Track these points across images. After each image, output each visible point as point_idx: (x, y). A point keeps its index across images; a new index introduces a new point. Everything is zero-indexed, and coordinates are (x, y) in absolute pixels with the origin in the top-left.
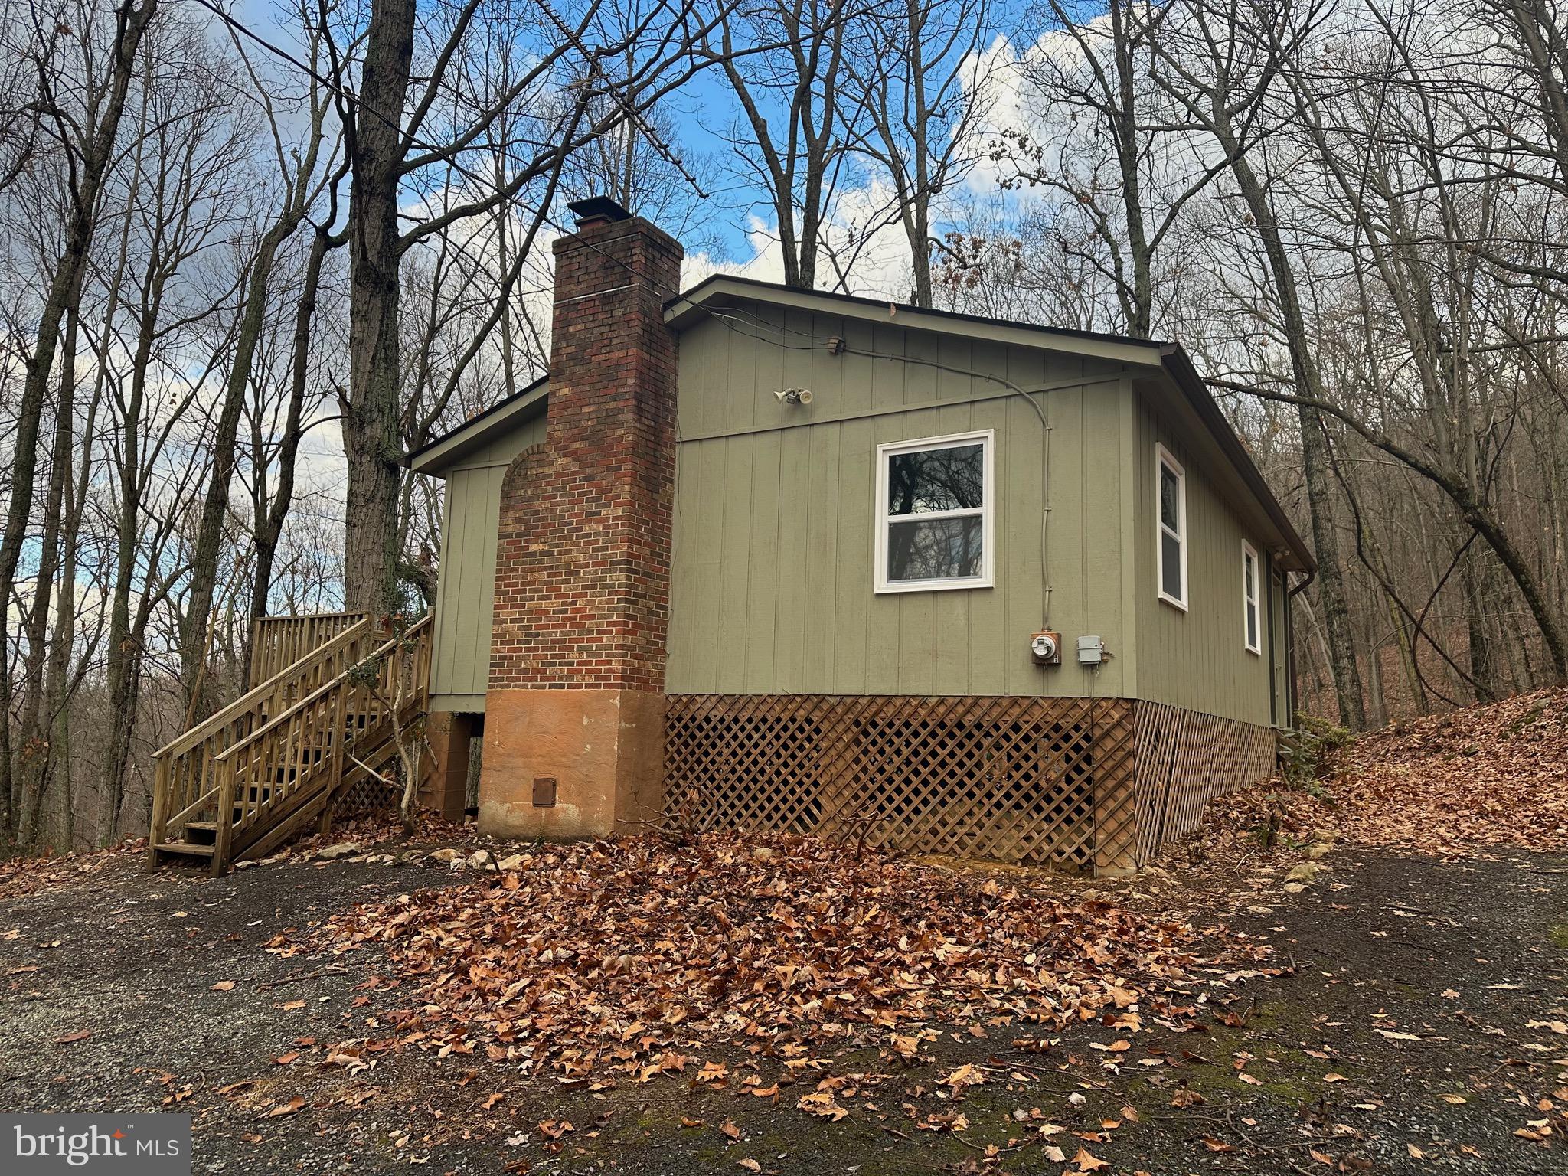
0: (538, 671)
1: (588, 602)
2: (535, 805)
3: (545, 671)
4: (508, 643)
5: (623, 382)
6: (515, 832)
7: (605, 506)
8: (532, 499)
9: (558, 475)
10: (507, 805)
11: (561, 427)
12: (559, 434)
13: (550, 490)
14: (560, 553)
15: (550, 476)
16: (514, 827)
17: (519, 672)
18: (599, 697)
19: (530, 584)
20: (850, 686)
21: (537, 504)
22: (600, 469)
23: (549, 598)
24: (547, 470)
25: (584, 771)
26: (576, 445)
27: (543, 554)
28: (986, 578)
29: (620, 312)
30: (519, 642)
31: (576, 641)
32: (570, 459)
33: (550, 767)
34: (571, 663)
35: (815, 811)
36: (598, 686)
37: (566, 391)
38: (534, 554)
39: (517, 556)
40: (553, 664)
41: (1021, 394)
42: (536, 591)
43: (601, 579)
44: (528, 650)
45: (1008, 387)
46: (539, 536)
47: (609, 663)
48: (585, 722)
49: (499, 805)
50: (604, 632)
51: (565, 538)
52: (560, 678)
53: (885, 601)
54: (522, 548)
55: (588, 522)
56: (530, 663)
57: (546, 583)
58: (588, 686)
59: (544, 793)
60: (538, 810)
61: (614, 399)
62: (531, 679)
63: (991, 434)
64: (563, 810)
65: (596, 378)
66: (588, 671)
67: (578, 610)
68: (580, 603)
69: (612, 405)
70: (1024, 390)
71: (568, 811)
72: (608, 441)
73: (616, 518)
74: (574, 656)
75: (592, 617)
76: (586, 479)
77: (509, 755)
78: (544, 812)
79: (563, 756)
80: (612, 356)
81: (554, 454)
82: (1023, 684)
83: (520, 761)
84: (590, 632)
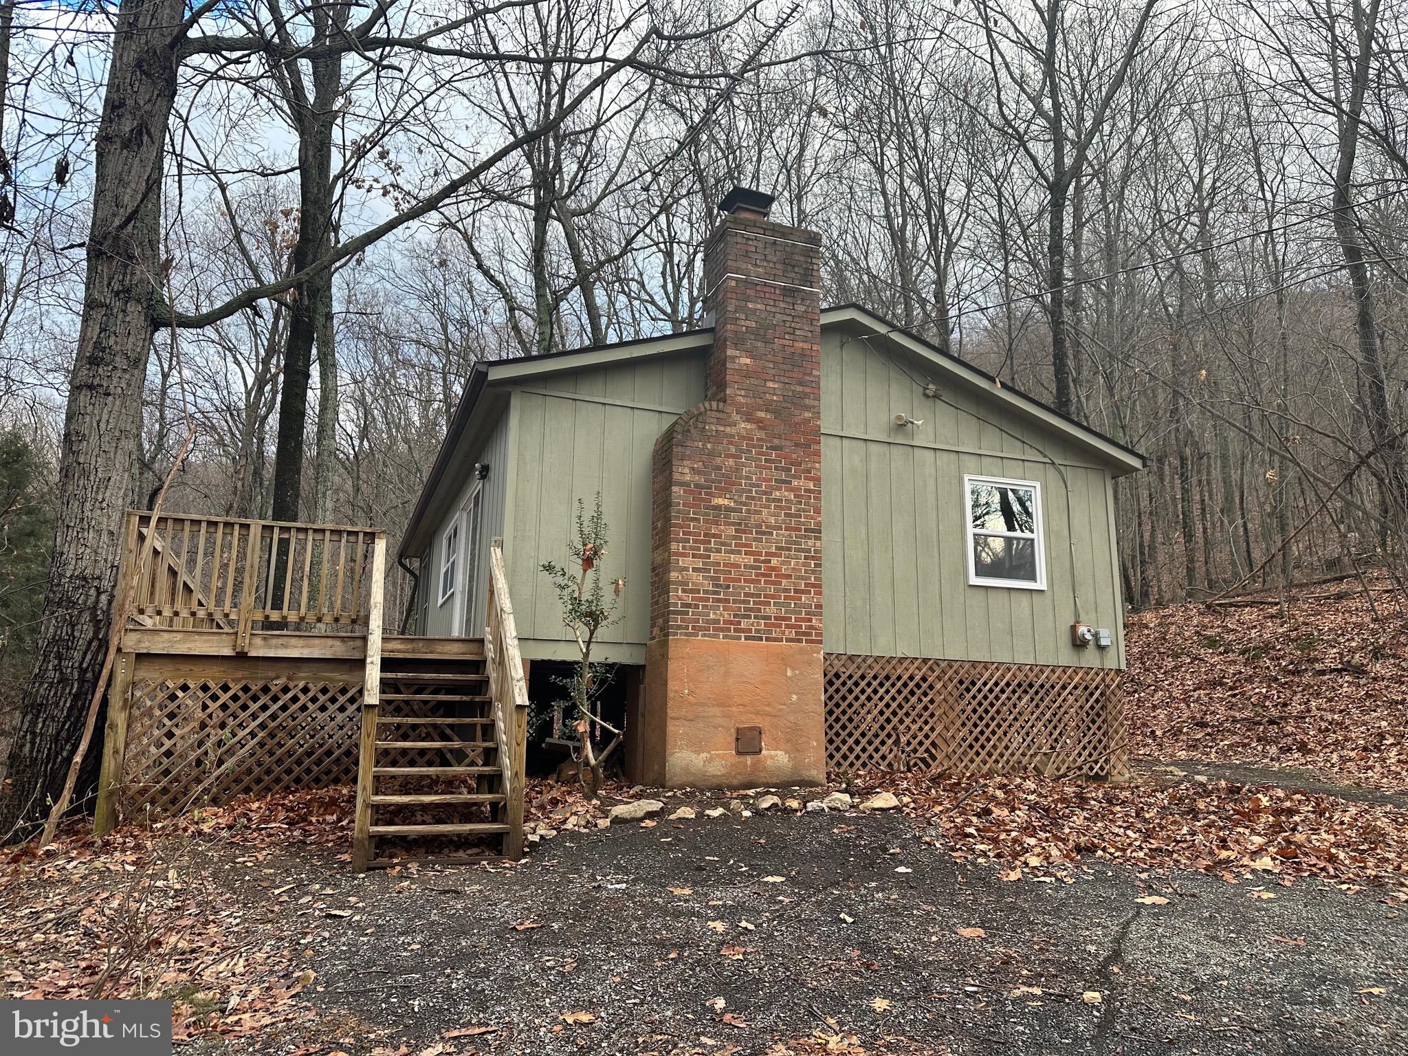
0: (731, 623)
1: (783, 563)
2: (739, 753)
3: (739, 623)
4: (691, 591)
5: (808, 371)
6: (715, 781)
7: (795, 477)
8: (712, 454)
9: (742, 438)
10: (704, 755)
11: (743, 393)
12: (742, 400)
13: (733, 449)
14: (748, 511)
15: (733, 436)
16: (714, 776)
17: (708, 621)
18: (801, 650)
19: (714, 536)
20: (955, 652)
21: (719, 460)
22: (788, 443)
23: (739, 553)
24: (728, 429)
25: (792, 719)
26: (762, 414)
27: (728, 509)
28: (1041, 583)
29: (803, 308)
30: (706, 592)
31: (773, 597)
32: (754, 426)
33: (754, 716)
34: (769, 618)
35: (933, 751)
36: (800, 641)
37: (748, 361)
38: (718, 508)
39: (698, 506)
40: (749, 617)
41: (1053, 463)
42: (723, 544)
43: (796, 543)
44: (719, 600)
45: (1045, 456)
46: (723, 492)
47: (810, 620)
48: (789, 673)
49: (694, 756)
50: (803, 592)
51: (753, 498)
52: (758, 631)
53: (974, 591)
54: (702, 500)
55: (779, 489)
56: (721, 614)
57: (734, 538)
58: (788, 640)
59: (747, 741)
60: (742, 758)
61: (801, 384)
62: (722, 630)
63: (1038, 485)
64: (772, 757)
65: (779, 359)
66: (788, 626)
67: (774, 569)
68: (775, 562)
69: (799, 389)
70: (1056, 461)
71: (776, 758)
72: (797, 419)
73: (806, 491)
74: (771, 610)
75: (789, 576)
76: (774, 448)
77: (702, 704)
78: (749, 760)
79: (769, 705)
80: (796, 344)
81: (737, 418)
82: (1066, 657)
83: (717, 711)
84: (786, 590)
